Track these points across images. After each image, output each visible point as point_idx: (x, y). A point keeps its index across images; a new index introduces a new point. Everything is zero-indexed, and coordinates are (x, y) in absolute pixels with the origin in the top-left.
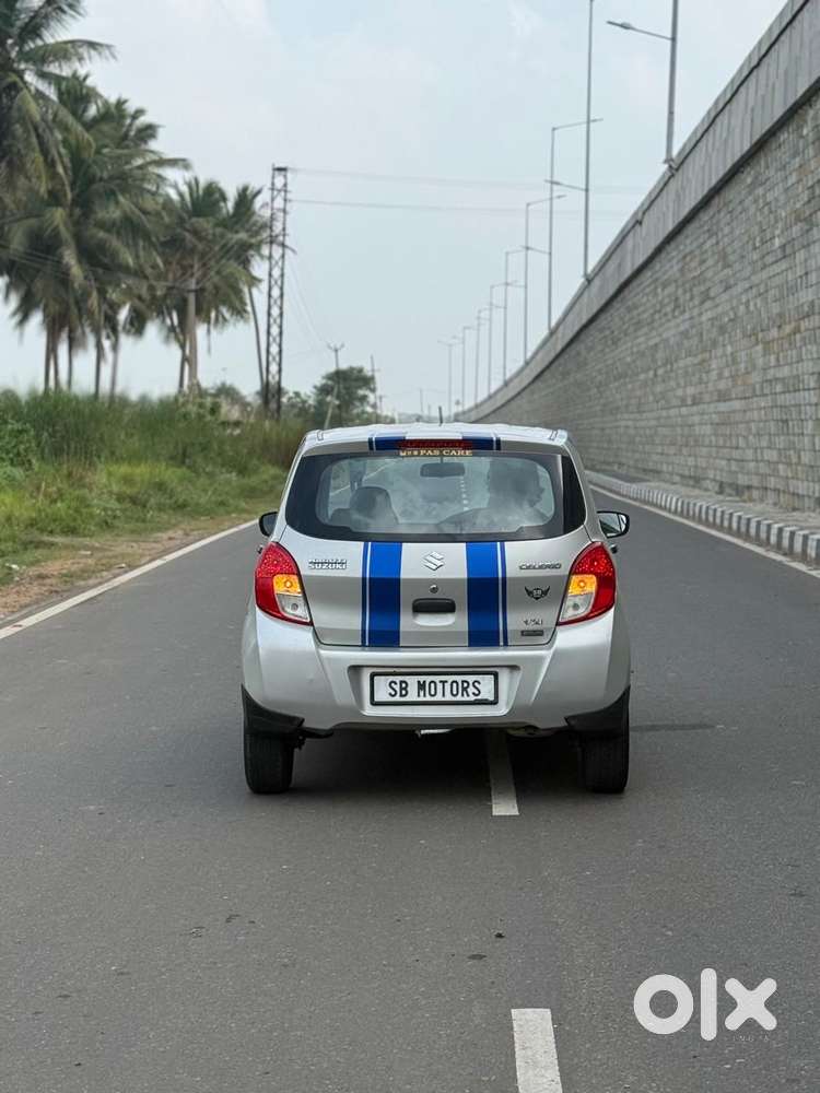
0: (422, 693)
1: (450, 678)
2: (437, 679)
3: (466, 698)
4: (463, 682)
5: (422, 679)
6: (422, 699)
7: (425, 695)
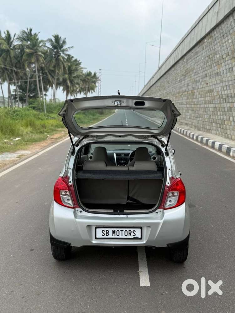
0: (114, 235)
1: (124, 229)
2: (120, 229)
3: (130, 237)
4: (129, 231)
5: (114, 229)
6: (114, 237)
7: (115, 236)
